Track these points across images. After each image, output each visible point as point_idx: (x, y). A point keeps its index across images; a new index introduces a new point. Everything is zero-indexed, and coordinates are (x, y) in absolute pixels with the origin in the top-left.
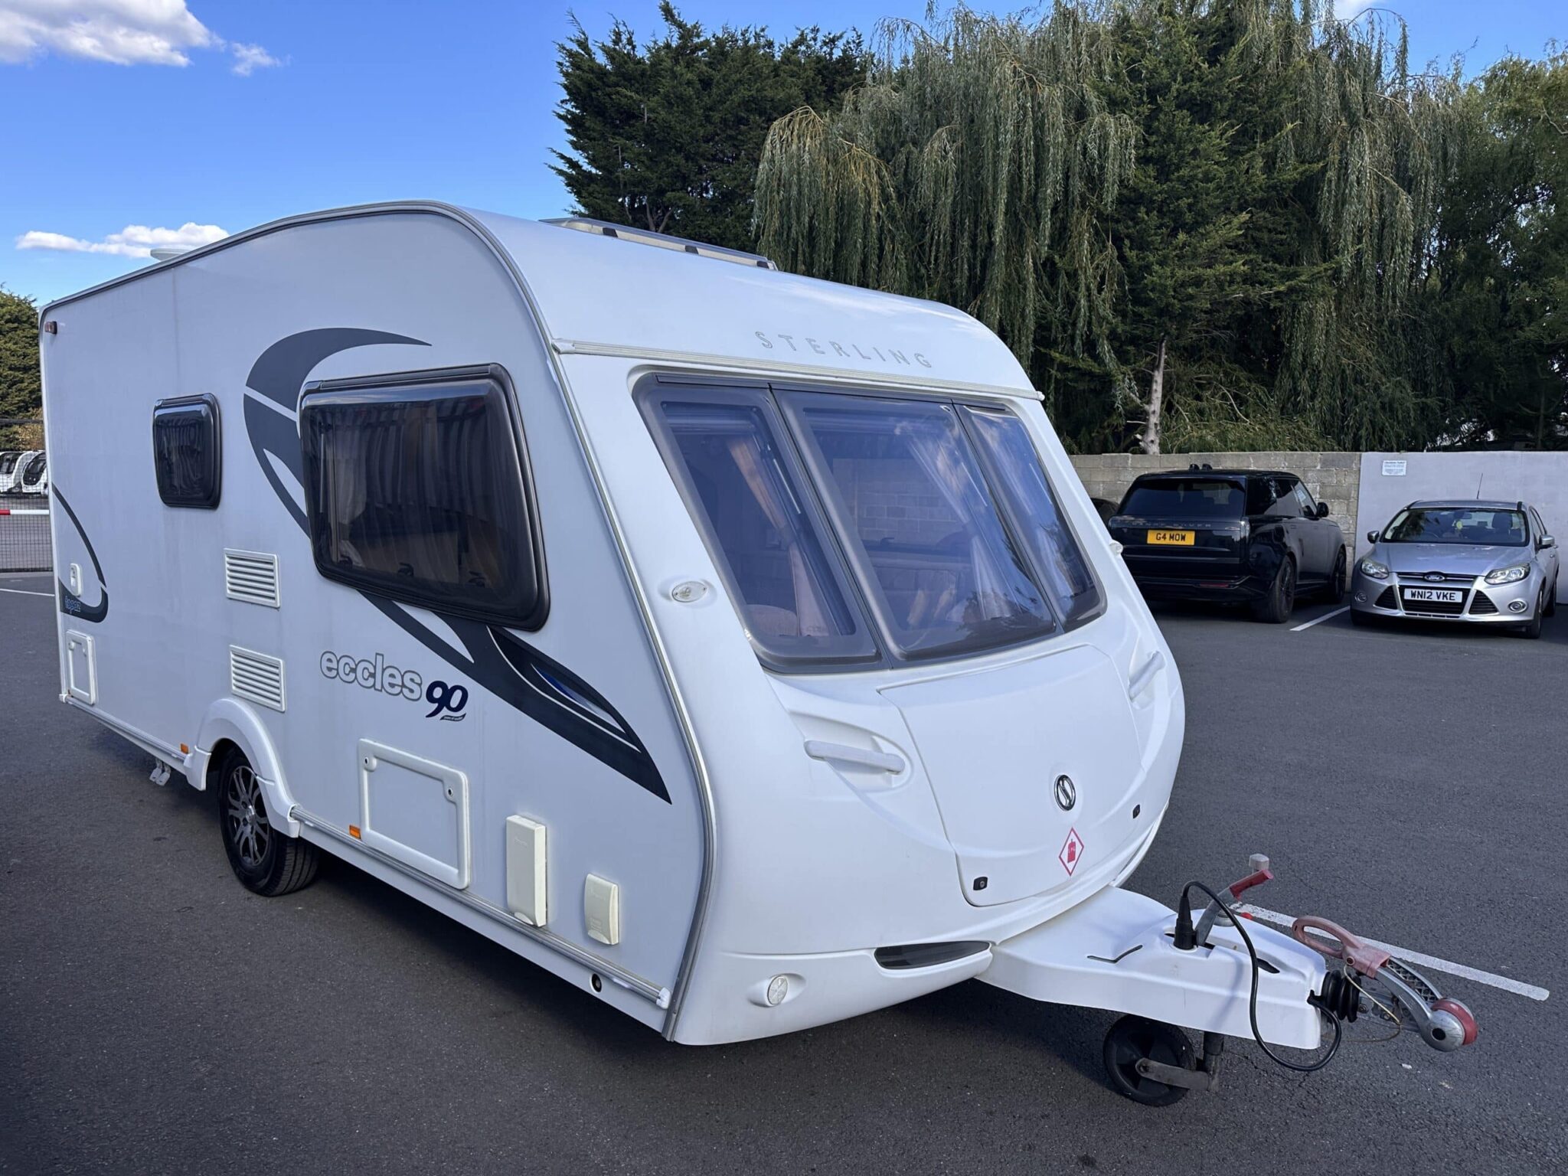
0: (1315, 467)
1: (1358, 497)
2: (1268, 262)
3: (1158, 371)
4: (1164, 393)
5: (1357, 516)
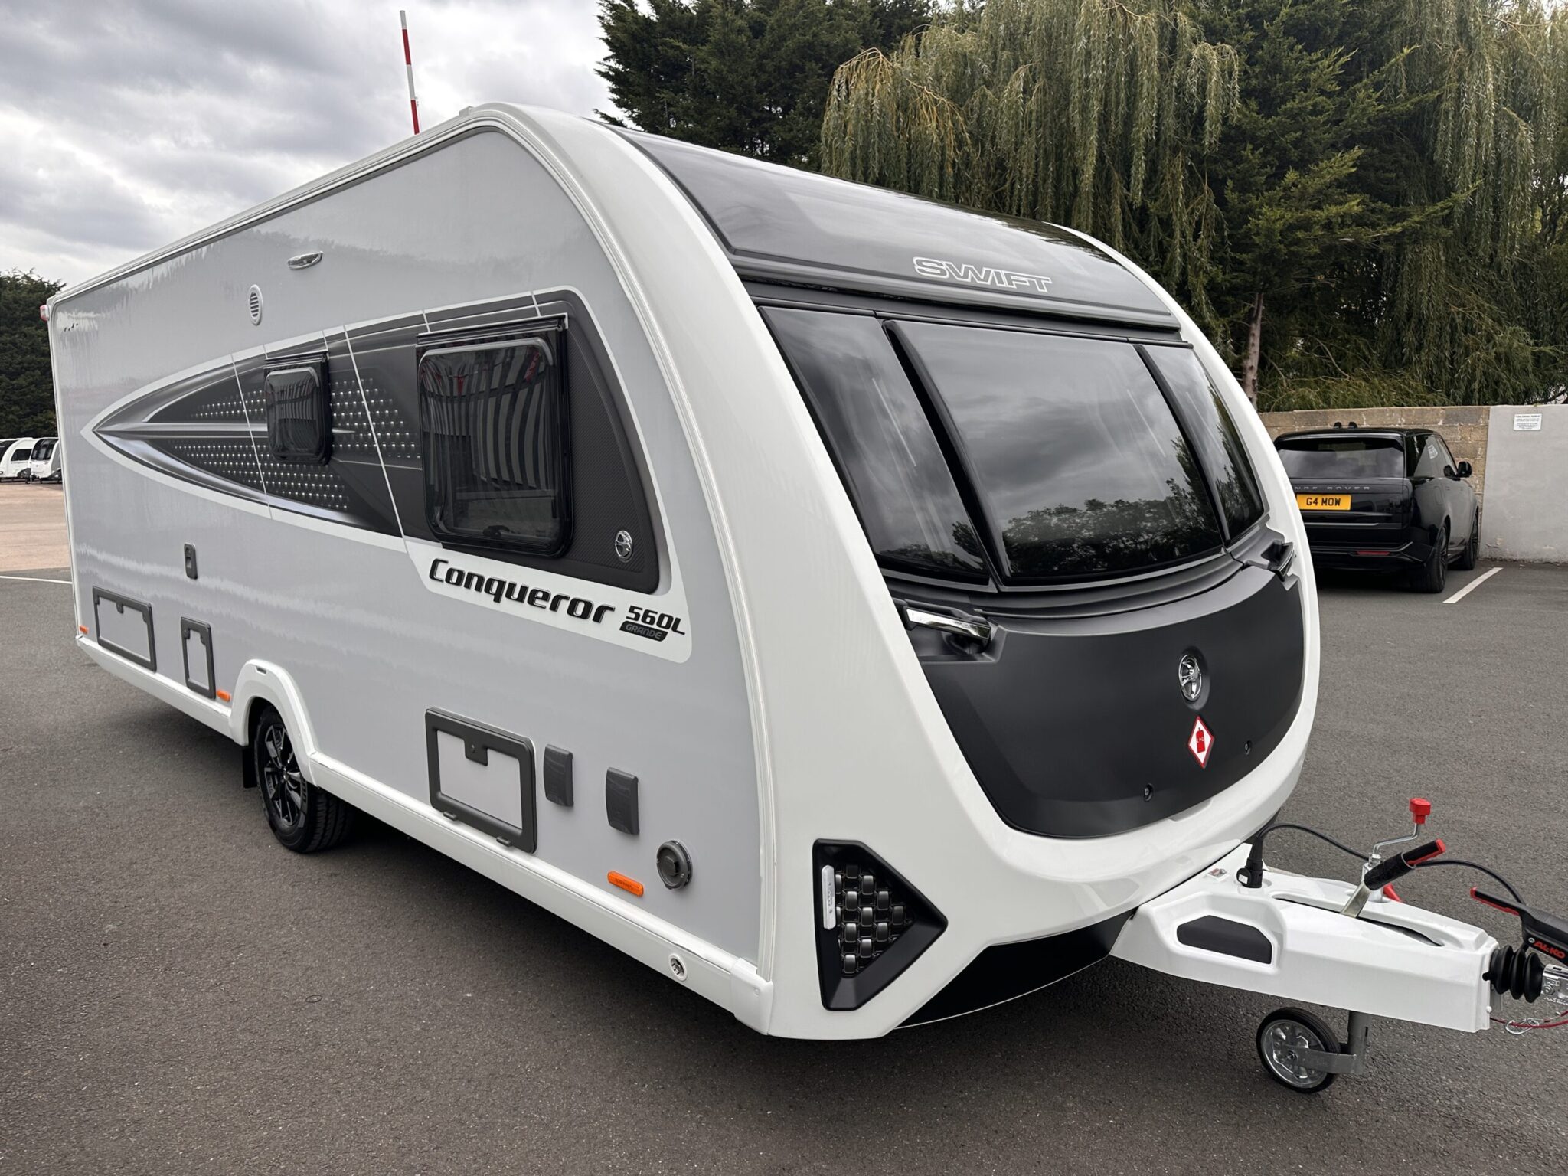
0: (1436, 423)
1: (1485, 454)
2: (1377, 202)
3: (1256, 323)
4: (1261, 347)
5: (1484, 475)
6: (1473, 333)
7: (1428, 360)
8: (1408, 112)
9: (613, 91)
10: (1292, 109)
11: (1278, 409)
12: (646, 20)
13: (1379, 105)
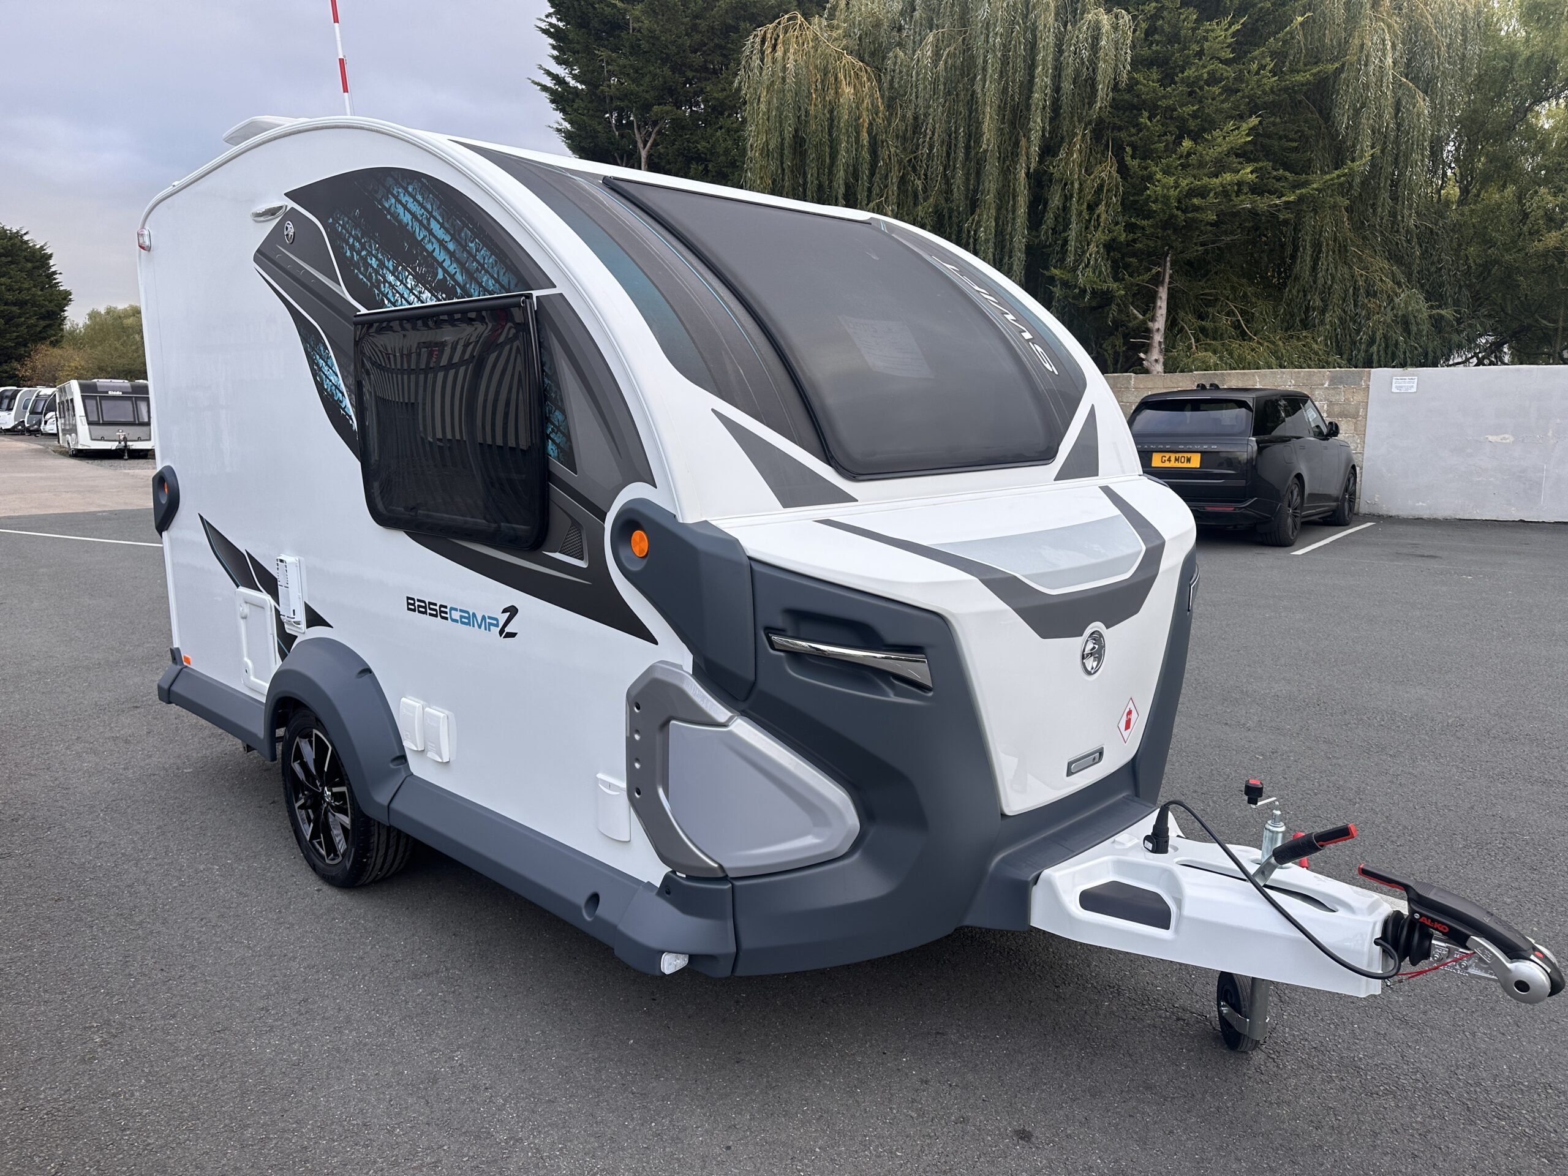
0: (1323, 385)
1: (1366, 415)
2: (1278, 170)
3: (1163, 286)
4: (1167, 308)
5: (1365, 434)
6: (1375, 296)
8: (1308, 82)
9: (554, 47)
10: (1189, 77)
11: (1182, 370)
13: (1273, 76)
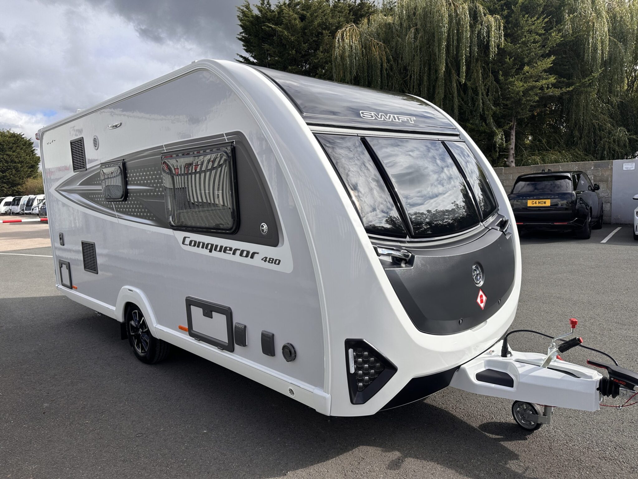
0: (591, 168)
1: (612, 180)
2: (561, 78)
3: (513, 130)
4: (515, 139)
5: (612, 189)
6: (603, 131)
7: (584, 143)
8: (573, 41)
9: (244, 46)
10: (525, 41)
11: (523, 165)
12: (257, 16)
13: (561, 38)
